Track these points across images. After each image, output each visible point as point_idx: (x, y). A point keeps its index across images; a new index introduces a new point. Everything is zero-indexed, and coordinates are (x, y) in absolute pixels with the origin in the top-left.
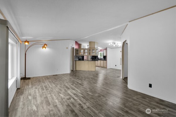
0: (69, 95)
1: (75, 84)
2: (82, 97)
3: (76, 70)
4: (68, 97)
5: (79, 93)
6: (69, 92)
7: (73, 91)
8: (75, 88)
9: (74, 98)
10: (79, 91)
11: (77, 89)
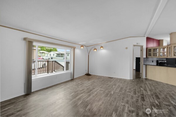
3: (146, 79)
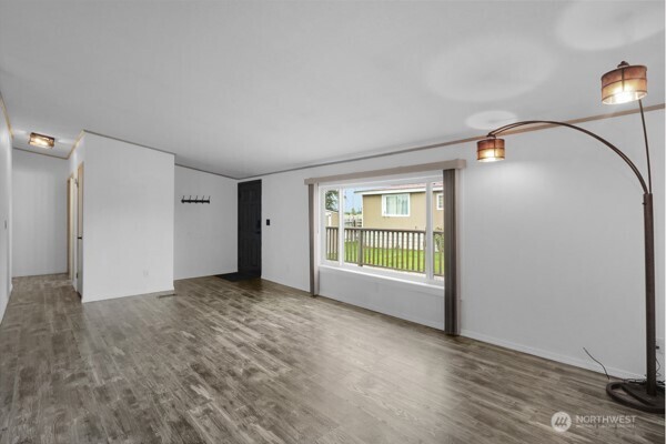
0: (254, 328)
1: (234, 375)
2: (215, 325)
4: (254, 323)
5: (221, 333)
6: (256, 335)
7: (242, 339)
8: (237, 350)
9: (239, 321)
10: (220, 338)
11: (229, 345)
